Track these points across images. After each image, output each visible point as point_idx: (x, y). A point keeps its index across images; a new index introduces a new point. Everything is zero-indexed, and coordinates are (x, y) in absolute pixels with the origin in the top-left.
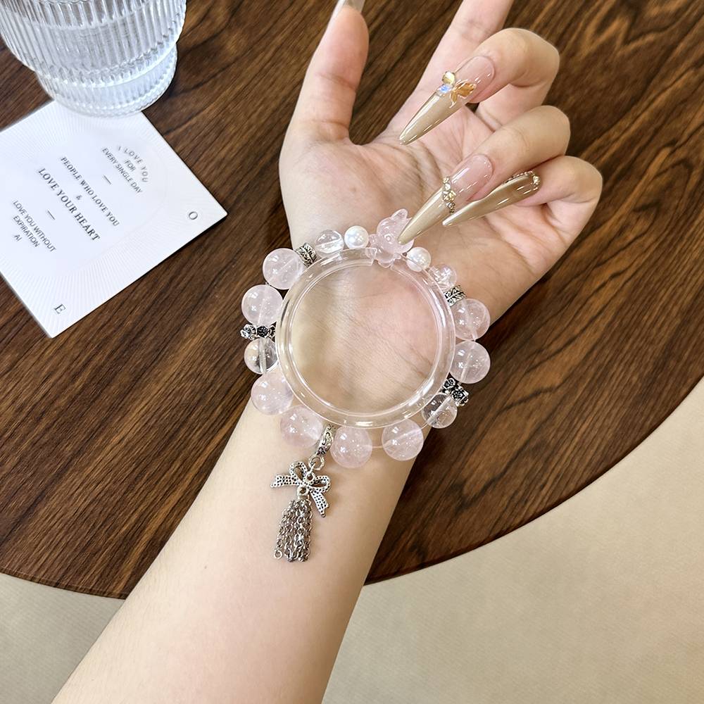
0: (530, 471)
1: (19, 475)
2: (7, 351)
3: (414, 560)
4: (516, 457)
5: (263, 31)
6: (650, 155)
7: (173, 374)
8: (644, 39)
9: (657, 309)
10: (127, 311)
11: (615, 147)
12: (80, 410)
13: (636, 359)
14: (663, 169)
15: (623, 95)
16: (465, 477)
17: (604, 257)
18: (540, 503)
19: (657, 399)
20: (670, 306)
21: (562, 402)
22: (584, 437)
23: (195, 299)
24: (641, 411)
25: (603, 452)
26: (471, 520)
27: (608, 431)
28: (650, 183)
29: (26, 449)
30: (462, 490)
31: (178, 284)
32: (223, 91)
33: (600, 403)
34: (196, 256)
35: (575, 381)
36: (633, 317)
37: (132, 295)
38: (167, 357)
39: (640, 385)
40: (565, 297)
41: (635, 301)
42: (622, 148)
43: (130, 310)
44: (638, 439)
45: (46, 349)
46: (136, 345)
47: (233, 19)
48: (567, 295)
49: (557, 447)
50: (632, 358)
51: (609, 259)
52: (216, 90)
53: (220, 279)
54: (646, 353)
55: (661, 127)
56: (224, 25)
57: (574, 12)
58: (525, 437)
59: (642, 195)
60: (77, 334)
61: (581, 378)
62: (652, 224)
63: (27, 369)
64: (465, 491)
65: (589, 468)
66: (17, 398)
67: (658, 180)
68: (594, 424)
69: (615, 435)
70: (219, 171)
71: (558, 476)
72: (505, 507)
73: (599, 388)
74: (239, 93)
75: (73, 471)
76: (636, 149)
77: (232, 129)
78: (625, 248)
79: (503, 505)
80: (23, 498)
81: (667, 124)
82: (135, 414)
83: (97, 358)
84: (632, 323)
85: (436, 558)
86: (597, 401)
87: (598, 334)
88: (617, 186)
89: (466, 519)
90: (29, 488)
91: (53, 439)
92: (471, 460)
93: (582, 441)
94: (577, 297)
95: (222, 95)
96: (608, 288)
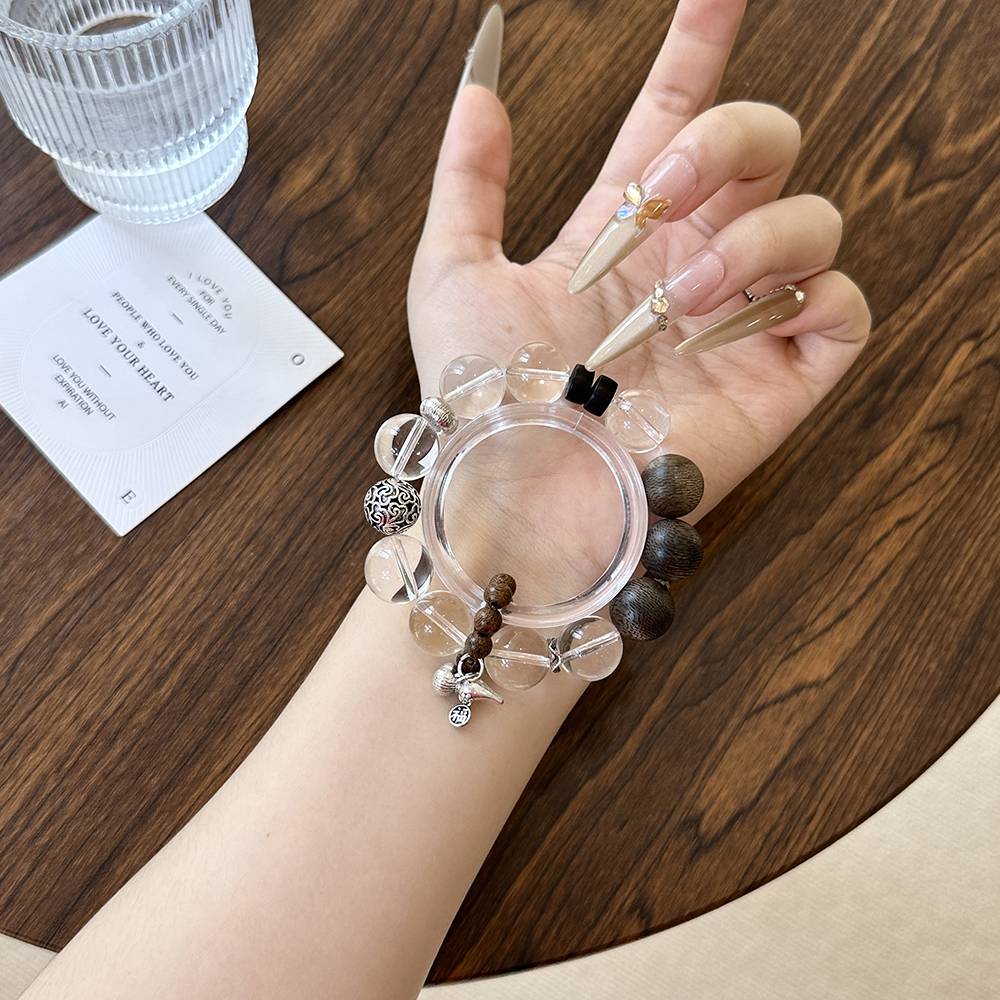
0: (792, 797)
1: (87, 820)
2: (65, 647)
3: (635, 925)
4: (772, 779)
5: (406, 190)
6: (946, 351)
7: (294, 675)
8: (932, 188)
9: (963, 566)
10: (230, 586)
11: (898, 341)
12: (169, 726)
13: (934, 637)
14: (964, 370)
15: (906, 268)
16: (702, 809)
17: (886, 496)
18: (807, 843)
19: (965, 693)
20: (980, 564)
21: (834, 699)
22: (865, 749)
23: (322, 567)
24: (943, 709)
25: (893, 768)
26: (712, 868)
27: (898, 739)
28: (946, 392)
29: (96, 782)
30: (698, 826)
31: (298, 549)
32: (351, 278)
33: (886, 701)
34: (322, 508)
35: (851, 669)
36: (929, 579)
37: (236, 564)
38: (286, 649)
39: (941, 674)
40: (834, 552)
41: (932, 556)
42: (907, 342)
43: (233, 586)
44: (939, 749)
45: (120, 642)
46: (243, 634)
47: (364, 176)
48: (837, 549)
49: (828, 763)
50: (928, 637)
51: (893, 498)
52: (343, 275)
53: (357, 539)
54: (948, 629)
55: (960, 311)
56: (350, 184)
57: (836, 153)
58: (784, 751)
59: (936, 408)
60: (161, 620)
61: (859, 666)
62: (951, 448)
63: (93, 672)
64: (703, 828)
65: (873, 793)
66: (81, 712)
67: (957, 387)
68: (878, 731)
69: (908, 746)
70: (351, 388)
71: (830, 804)
72: (758, 849)
73: (884, 679)
74: (374, 279)
75: (162, 812)
76: (926, 344)
77: (365, 330)
78: (914, 483)
79: (755, 848)
80: (94, 853)
81: (967, 308)
82: (244, 731)
83: (190, 655)
84: (927, 589)
85: (665, 922)
86: (881, 699)
87: (881, 605)
88: (902, 396)
89: (705, 868)
90: (102, 836)
91: (132, 767)
92: (710, 783)
93: (863, 753)
94: (851, 552)
95: (352, 281)
96: (893, 539)
